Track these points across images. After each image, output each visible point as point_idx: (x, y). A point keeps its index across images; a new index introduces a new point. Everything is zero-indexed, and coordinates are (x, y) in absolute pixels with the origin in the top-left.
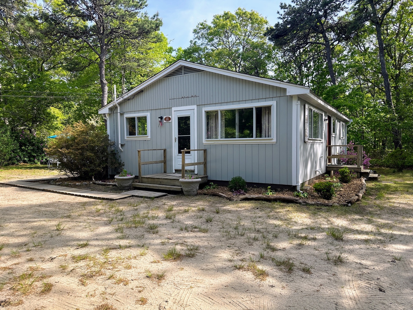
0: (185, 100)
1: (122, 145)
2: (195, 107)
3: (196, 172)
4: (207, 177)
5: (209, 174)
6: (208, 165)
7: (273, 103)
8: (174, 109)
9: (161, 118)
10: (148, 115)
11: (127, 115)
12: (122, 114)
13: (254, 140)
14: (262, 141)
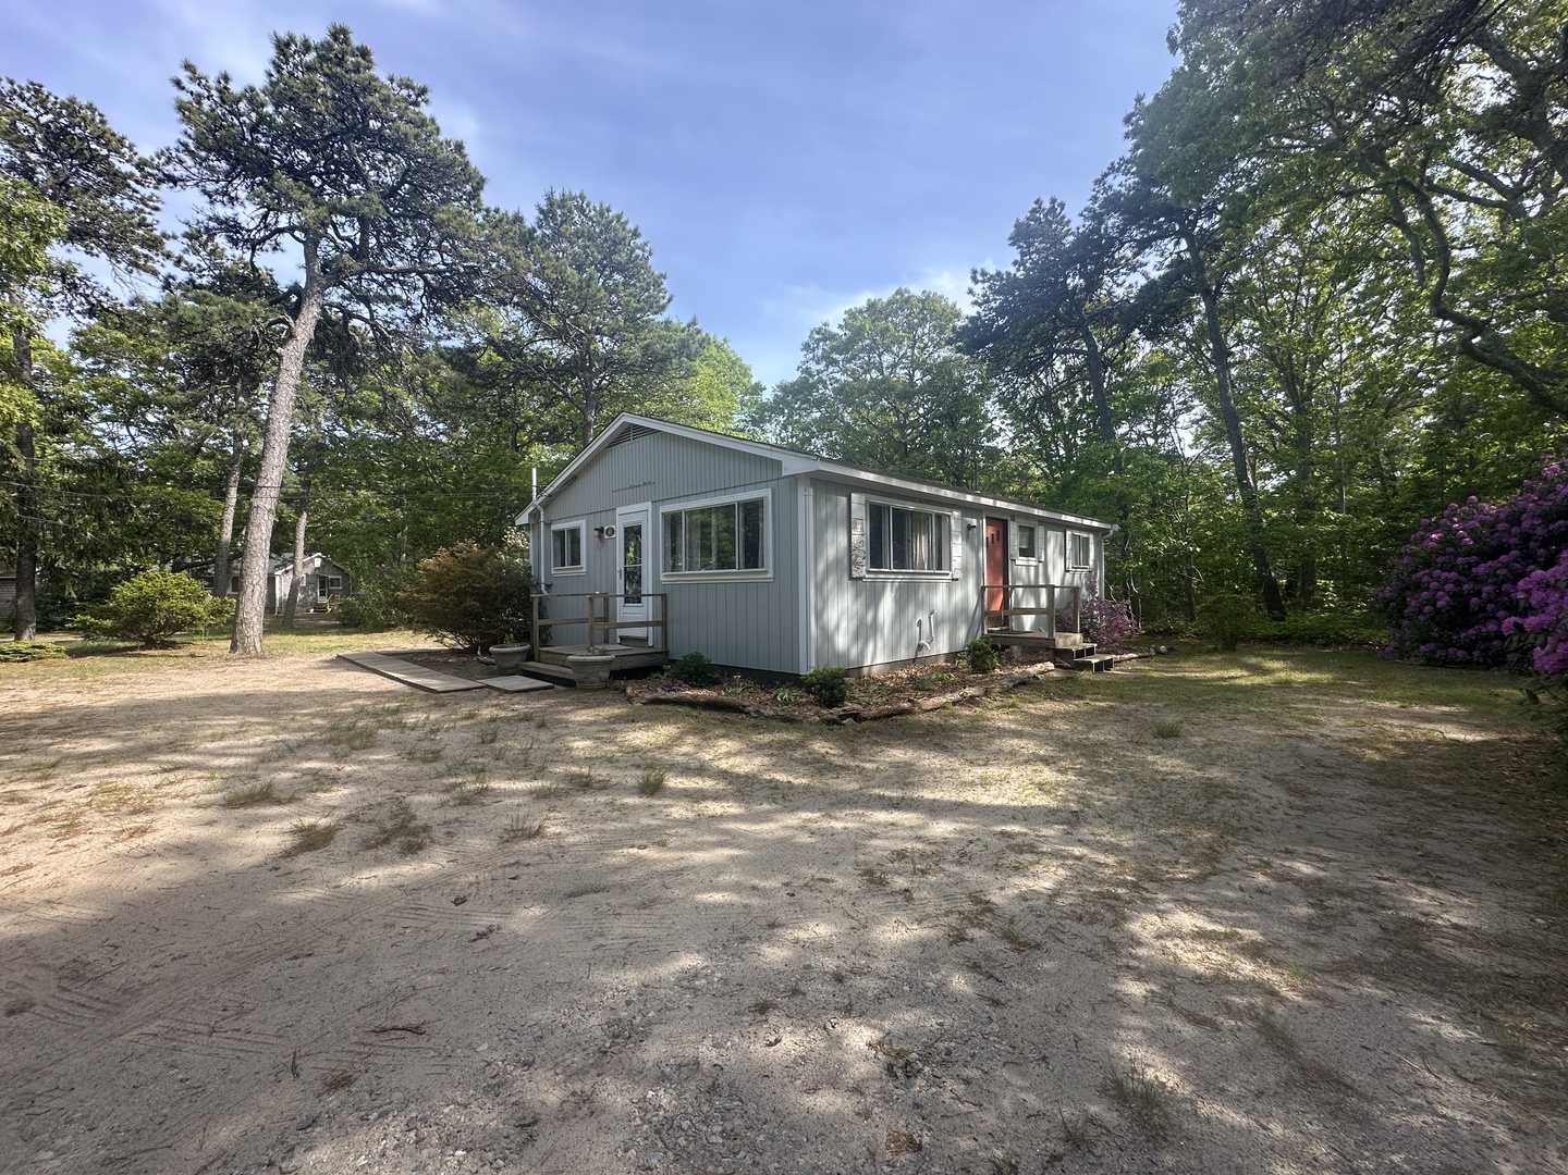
0: (633, 492)
1: (548, 587)
2: (648, 505)
3: (650, 644)
4: (667, 653)
5: (670, 648)
6: (670, 627)
7: (764, 493)
8: (619, 510)
9: (601, 530)
10: (581, 524)
11: (555, 527)
12: (548, 525)
13: (737, 575)
14: (751, 576)
